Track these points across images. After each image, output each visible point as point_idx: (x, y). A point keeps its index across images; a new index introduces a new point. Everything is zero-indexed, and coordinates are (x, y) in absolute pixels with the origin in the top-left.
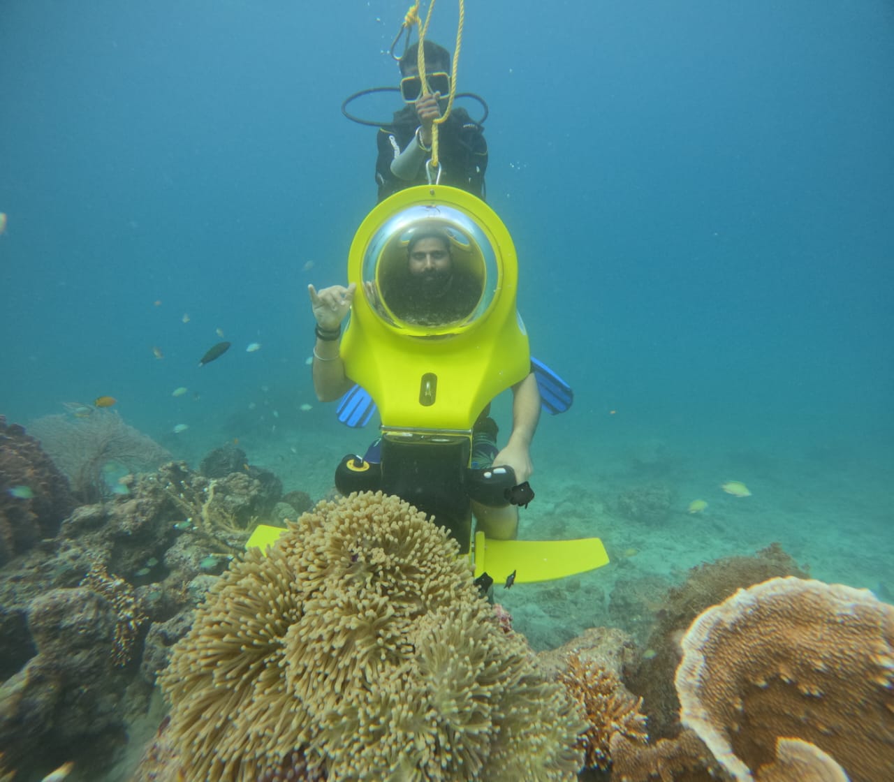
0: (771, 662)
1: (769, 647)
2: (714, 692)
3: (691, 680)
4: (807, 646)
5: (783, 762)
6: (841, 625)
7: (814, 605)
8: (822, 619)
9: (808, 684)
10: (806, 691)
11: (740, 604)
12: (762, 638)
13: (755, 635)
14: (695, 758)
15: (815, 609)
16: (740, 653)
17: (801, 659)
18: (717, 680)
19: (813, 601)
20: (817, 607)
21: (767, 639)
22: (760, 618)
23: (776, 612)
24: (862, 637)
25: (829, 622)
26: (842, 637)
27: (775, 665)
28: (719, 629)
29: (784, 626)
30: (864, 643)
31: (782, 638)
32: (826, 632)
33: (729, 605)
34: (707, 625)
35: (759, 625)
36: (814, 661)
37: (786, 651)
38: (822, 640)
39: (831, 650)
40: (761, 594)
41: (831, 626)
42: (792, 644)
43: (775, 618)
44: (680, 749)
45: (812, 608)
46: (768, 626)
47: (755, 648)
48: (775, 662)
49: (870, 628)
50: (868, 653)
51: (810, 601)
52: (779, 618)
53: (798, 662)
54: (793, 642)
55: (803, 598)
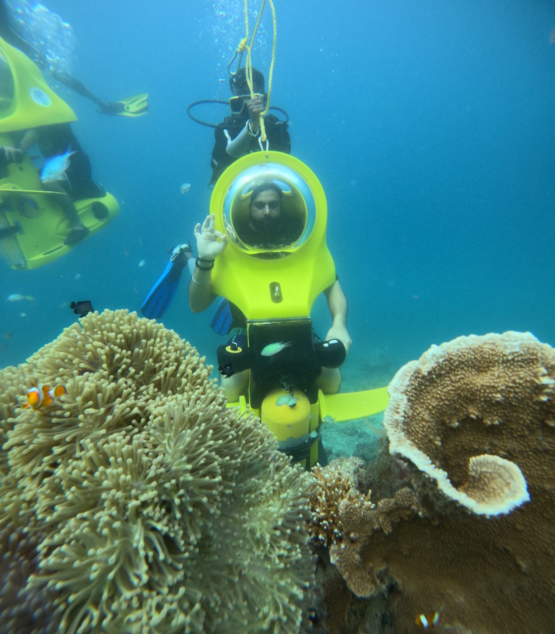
0: (461, 405)
1: (460, 392)
2: (417, 429)
3: (397, 417)
4: (488, 384)
5: (474, 477)
6: (512, 362)
7: (491, 352)
8: (497, 361)
9: (490, 416)
10: (489, 423)
11: (434, 355)
12: (453, 384)
13: (448, 382)
14: (408, 508)
15: (492, 355)
16: (437, 398)
17: (484, 397)
18: (419, 420)
19: (490, 349)
20: (494, 353)
21: (457, 385)
22: (451, 369)
23: (463, 363)
24: (527, 368)
25: (503, 362)
26: (514, 371)
27: (465, 408)
28: (419, 377)
29: (470, 374)
30: (530, 373)
31: (469, 383)
32: (501, 370)
33: (425, 358)
34: (408, 374)
35: (451, 375)
36: (494, 395)
37: (473, 394)
38: (499, 377)
39: (506, 383)
40: (450, 348)
41: (505, 365)
42: (477, 387)
43: (463, 368)
44: (396, 504)
45: (489, 354)
46: (458, 375)
47: (448, 392)
48: (465, 405)
49: (533, 361)
50: (533, 378)
51: (488, 350)
52: (466, 368)
53: (482, 399)
54: (477, 384)
55: (482, 349)
